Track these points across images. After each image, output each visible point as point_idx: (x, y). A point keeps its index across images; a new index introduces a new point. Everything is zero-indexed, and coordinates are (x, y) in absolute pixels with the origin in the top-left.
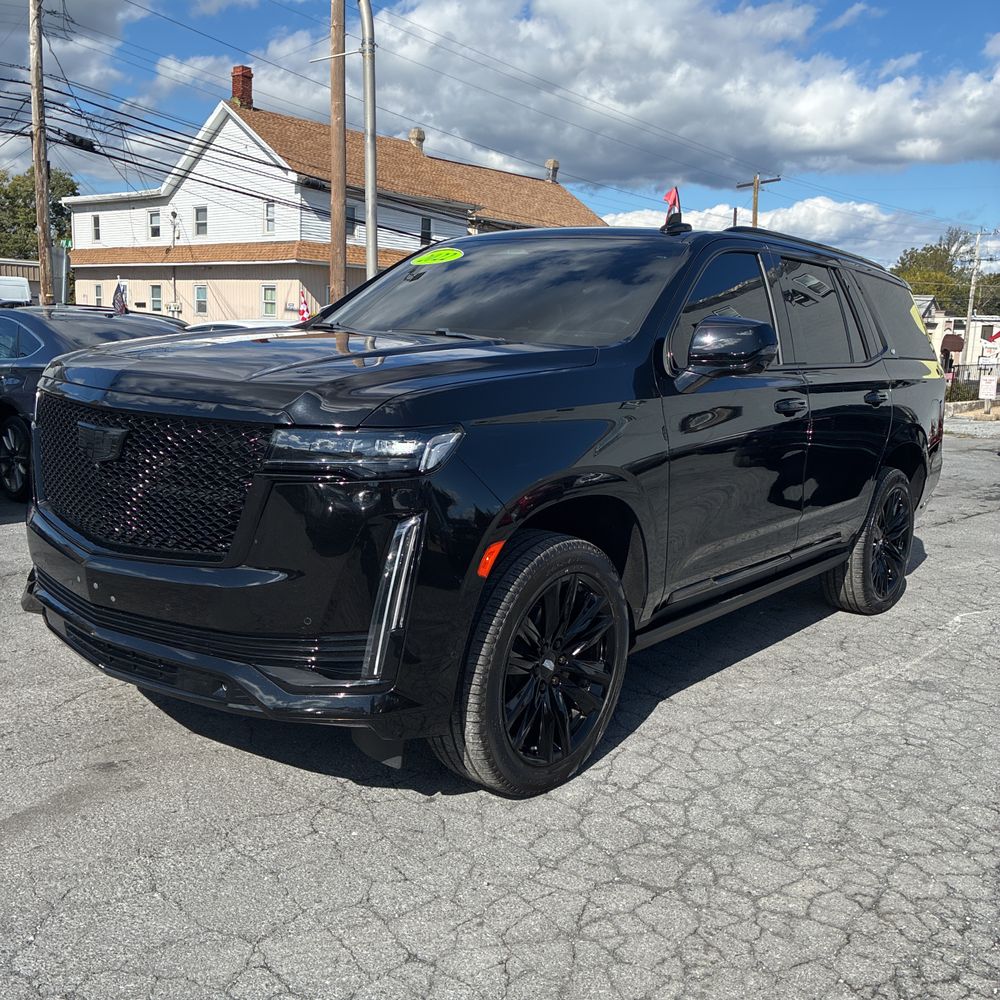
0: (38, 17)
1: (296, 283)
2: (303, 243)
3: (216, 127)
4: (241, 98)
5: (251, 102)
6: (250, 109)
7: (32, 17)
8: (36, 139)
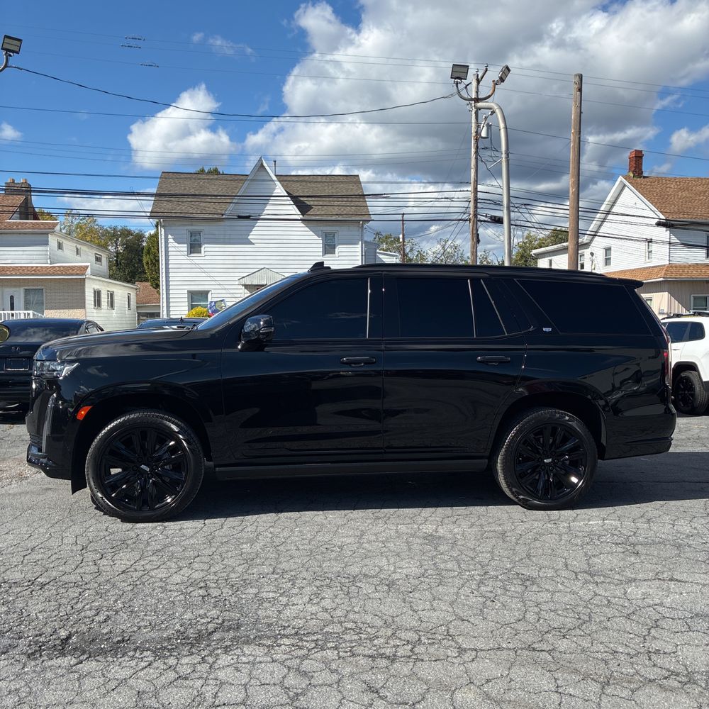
0: (476, 153)
1: (666, 294)
2: (671, 266)
4: (634, 172)
5: (642, 173)
6: (641, 177)
7: (473, 153)
8: (472, 222)
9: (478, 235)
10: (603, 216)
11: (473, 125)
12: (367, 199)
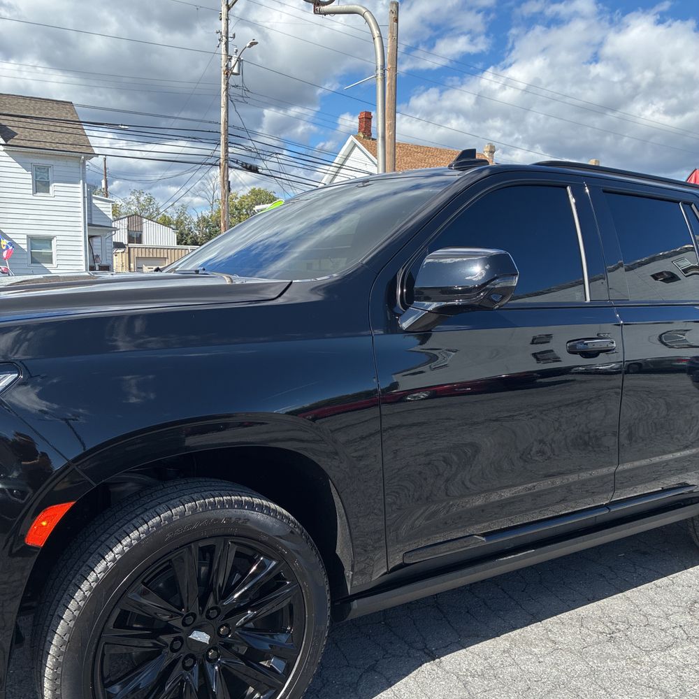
0: (227, 89)
3: (347, 154)
4: (364, 133)
5: (371, 135)
6: (369, 139)
7: (223, 90)
8: (222, 167)
9: (229, 182)
10: (336, 169)
11: (223, 57)
12: (84, 127)
